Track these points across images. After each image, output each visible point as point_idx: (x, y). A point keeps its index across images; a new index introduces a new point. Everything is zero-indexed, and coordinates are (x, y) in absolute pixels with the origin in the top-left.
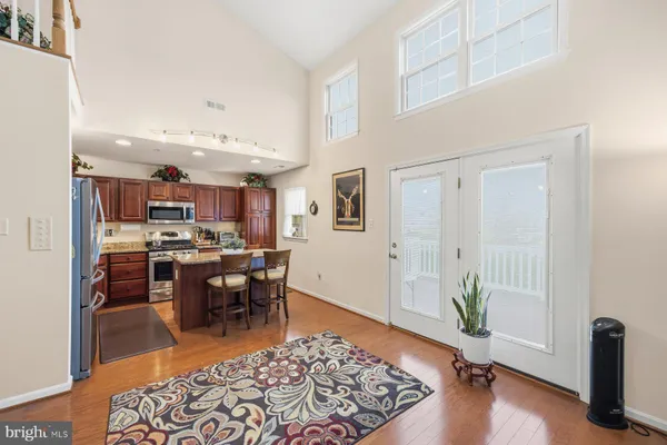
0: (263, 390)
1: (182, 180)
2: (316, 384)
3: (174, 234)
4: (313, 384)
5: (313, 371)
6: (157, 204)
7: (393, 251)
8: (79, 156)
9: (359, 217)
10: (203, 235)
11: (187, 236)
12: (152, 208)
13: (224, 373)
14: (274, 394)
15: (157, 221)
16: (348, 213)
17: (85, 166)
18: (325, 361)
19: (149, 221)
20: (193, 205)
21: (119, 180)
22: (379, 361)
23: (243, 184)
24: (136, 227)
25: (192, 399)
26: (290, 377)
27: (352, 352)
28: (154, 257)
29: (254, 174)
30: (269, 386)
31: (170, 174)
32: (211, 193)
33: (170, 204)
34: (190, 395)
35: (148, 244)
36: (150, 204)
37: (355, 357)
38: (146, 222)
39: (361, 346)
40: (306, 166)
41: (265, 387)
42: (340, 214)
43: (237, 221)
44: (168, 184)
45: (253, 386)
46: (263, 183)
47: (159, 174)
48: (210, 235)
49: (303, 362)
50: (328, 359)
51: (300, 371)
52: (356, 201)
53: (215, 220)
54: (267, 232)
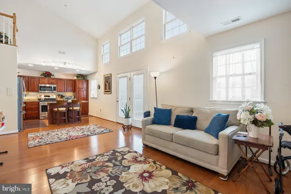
1: (52, 77)
3: (49, 96)
6: (43, 85)
10: (60, 97)
11: (54, 97)
12: (40, 87)
15: (43, 91)
16: (107, 88)
19: (40, 91)
20: (55, 86)
21: (29, 77)
23: (75, 78)
24: (35, 93)
27: (98, 127)
28: (41, 104)
29: (80, 74)
31: (47, 75)
32: (63, 82)
33: (48, 85)
35: (39, 99)
36: (40, 85)
38: (38, 91)
40: (97, 72)
42: (106, 89)
43: (74, 92)
44: (47, 78)
46: (83, 78)
47: (43, 74)
48: (63, 97)
52: (109, 84)
53: (64, 91)
54: (85, 97)
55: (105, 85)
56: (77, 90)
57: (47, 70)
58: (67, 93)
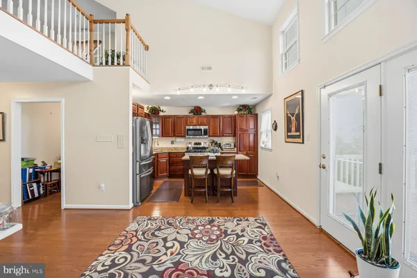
0: (190, 238)
2: (221, 248)
3: (200, 144)
4: (219, 246)
5: (226, 239)
6: (191, 127)
7: (323, 162)
8: (161, 107)
9: (299, 131)
10: (213, 144)
11: (207, 145)
12: (188, 130)
13: (181, 223)
14: (193, 243)
15: (191, 137)
16: (293, 129)
17: (163, 111)
18: (238, 237)
19: (187, 136)
20: (206, 127)
22: (279, 252)
23: (236, 113)
25: (159, 229)
26: (210, 237)
27: (265, 238)
29: (241, 106)
30: (195, 238)
31: (197, 111)
32: (217, 120)
33: (197, 127)
34: (160, 227)
36: (187, 127)
37: (263, 242)
38: (185, 137)
39: (275, 236)
40: (271, 95)
41: (192, 237)
42: (289, 130)
43: (233, 136)
44: (196, 116)
45: (187, 235)
46: (249, 111)
47: (191, 112)
48: (217, 145)
49: (225, 232)
50: (243, 236)
51: (218, 237)
53: (220, 136)
54: (252, 143)
55: (289, 121)
56: (238, 132)
57: (196, 105)
58: (224, 138)
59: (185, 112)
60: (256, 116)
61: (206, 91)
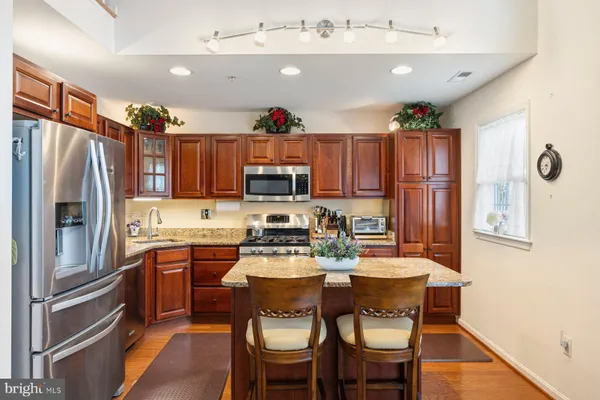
1: (293, 130)
3: (284, 218)
6: (260, 170)
8: (169, 110)
10: (325, 221)
11: (305, 221)
12: (251, 177)
15: (260, 198)
17: (175, 122)
19: (247, 197)
20: (305, 170)
23: (394, 127)
24: (233, 206)
29: (413, 106)
32: (337, 149)
33: (278, 170)
36: (248, 170)
38: (242, 198)
40: (531, 58)
43: (385, 197)
44: (273, 138)
46: (434, 120)
48: (336, 223)
53: (344, 196)
56: (401, 186)
58: (355, 201)
59: (239, 125)
60: (454, 138)
61: (307, 42)
